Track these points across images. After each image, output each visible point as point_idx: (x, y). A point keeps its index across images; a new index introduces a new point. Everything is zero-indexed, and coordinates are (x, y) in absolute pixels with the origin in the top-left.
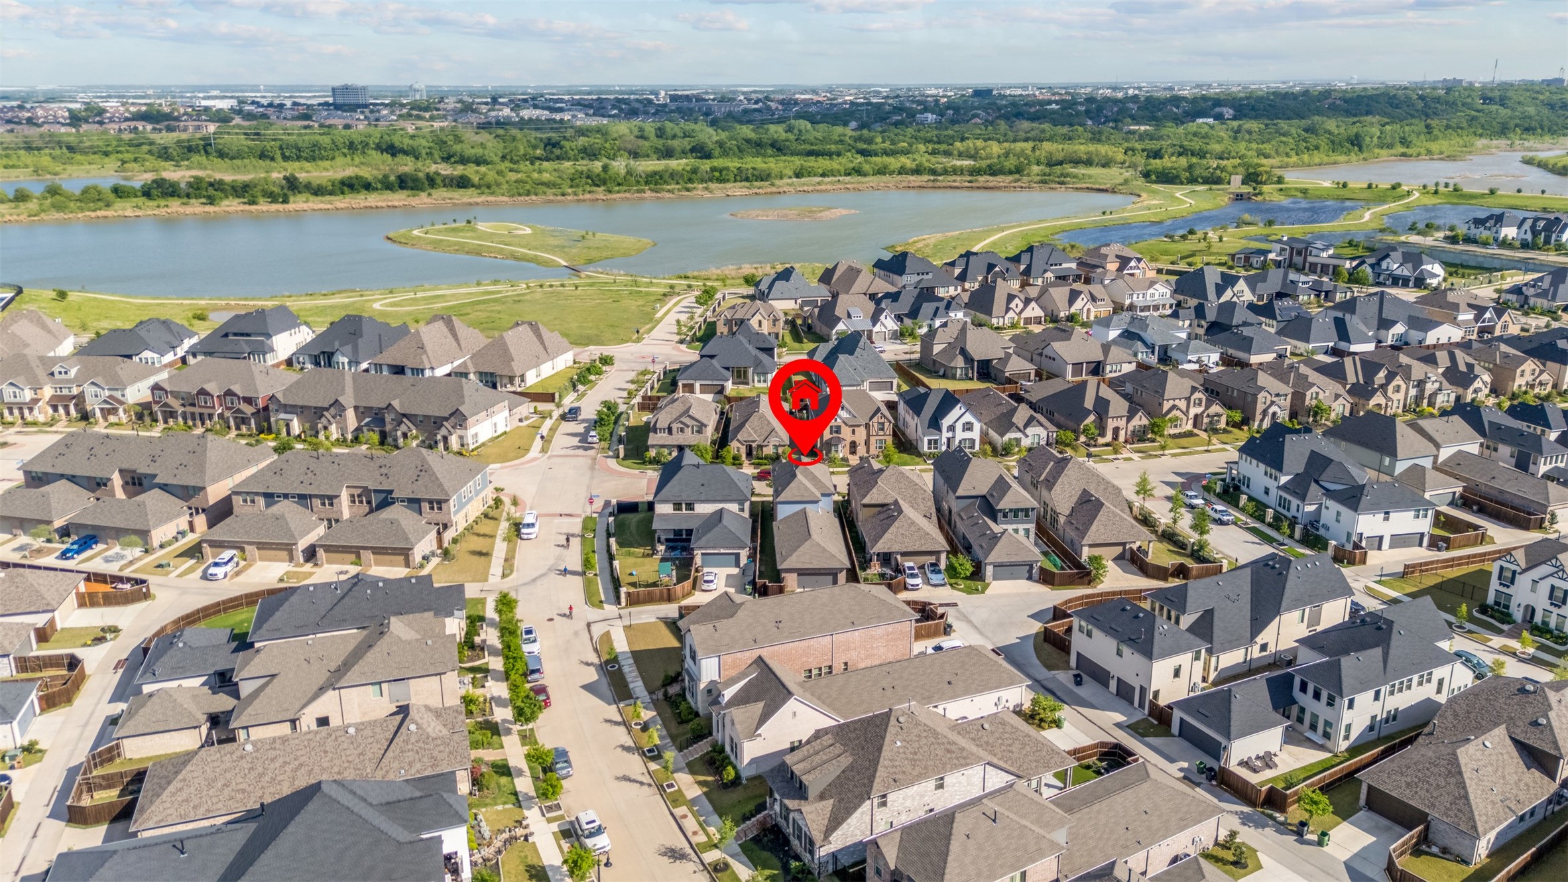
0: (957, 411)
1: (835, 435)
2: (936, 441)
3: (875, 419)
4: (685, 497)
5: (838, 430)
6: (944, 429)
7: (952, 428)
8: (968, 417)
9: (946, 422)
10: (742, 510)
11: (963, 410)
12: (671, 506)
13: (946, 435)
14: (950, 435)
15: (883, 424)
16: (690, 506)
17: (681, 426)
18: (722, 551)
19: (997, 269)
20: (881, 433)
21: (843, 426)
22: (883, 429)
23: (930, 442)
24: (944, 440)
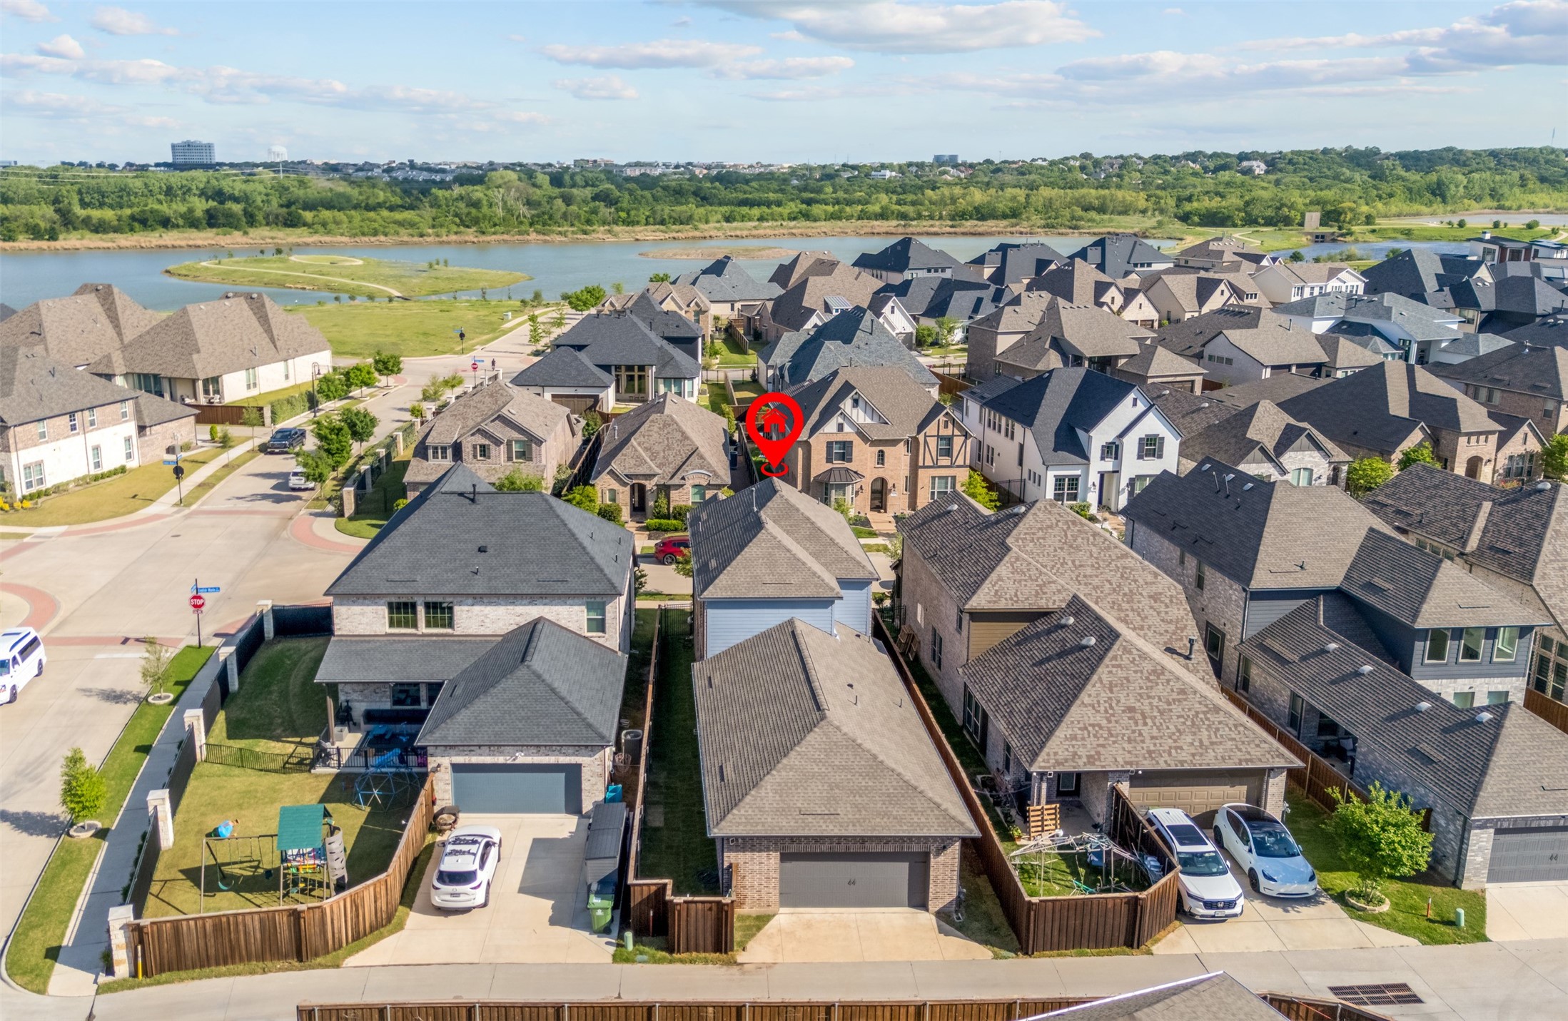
0: (1126, 410)
1: (838, 464)
2: (1074, 481)
3: (931, 429)
4: (423, 586)
5: (843, 451)
6: (1095, 452)
7: (1113, 450)
8: (1153, 425)
9: (1101, 435)
10: (600, 626)
11: (1141, 407)
12: (384, 610)
13: (1098, 465)
14: (1108, 465)
15: (949, 440)
16: (440, 612)
17: (481, 440)
18: (522, 758)
19: (1053, 267)
20: (945, 461)
21: (857, 442)
22: (948, 453)
23: (1059, 481)
24: (1094, 478)
